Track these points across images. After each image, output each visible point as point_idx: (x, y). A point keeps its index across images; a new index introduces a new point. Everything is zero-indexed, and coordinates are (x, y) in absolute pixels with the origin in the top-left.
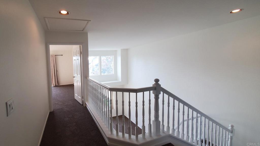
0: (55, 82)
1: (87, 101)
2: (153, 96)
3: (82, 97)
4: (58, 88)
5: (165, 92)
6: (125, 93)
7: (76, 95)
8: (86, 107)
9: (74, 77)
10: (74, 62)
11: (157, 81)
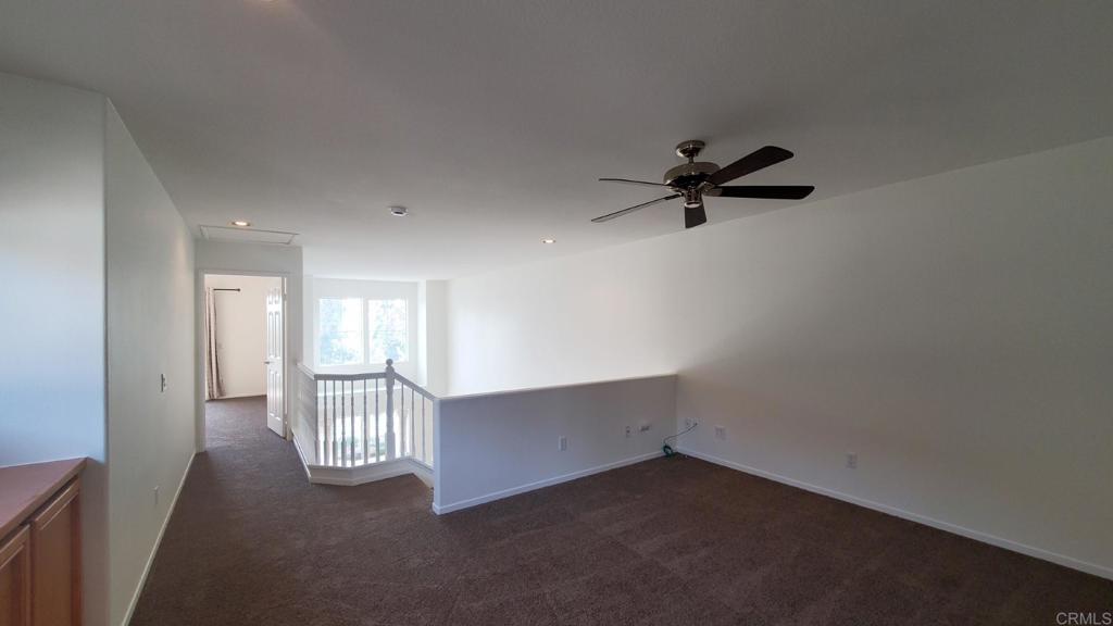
0: (211, 387)
1: (296, 425)
2: (383, 389)
3: (285, 417)
4: (220, 406)
5: (404, 381)
6: (337, 382)
7: (271, 415)
8: (292, 441)
9: (268, 363)
10: (270, 319)
11: (389, 362)
